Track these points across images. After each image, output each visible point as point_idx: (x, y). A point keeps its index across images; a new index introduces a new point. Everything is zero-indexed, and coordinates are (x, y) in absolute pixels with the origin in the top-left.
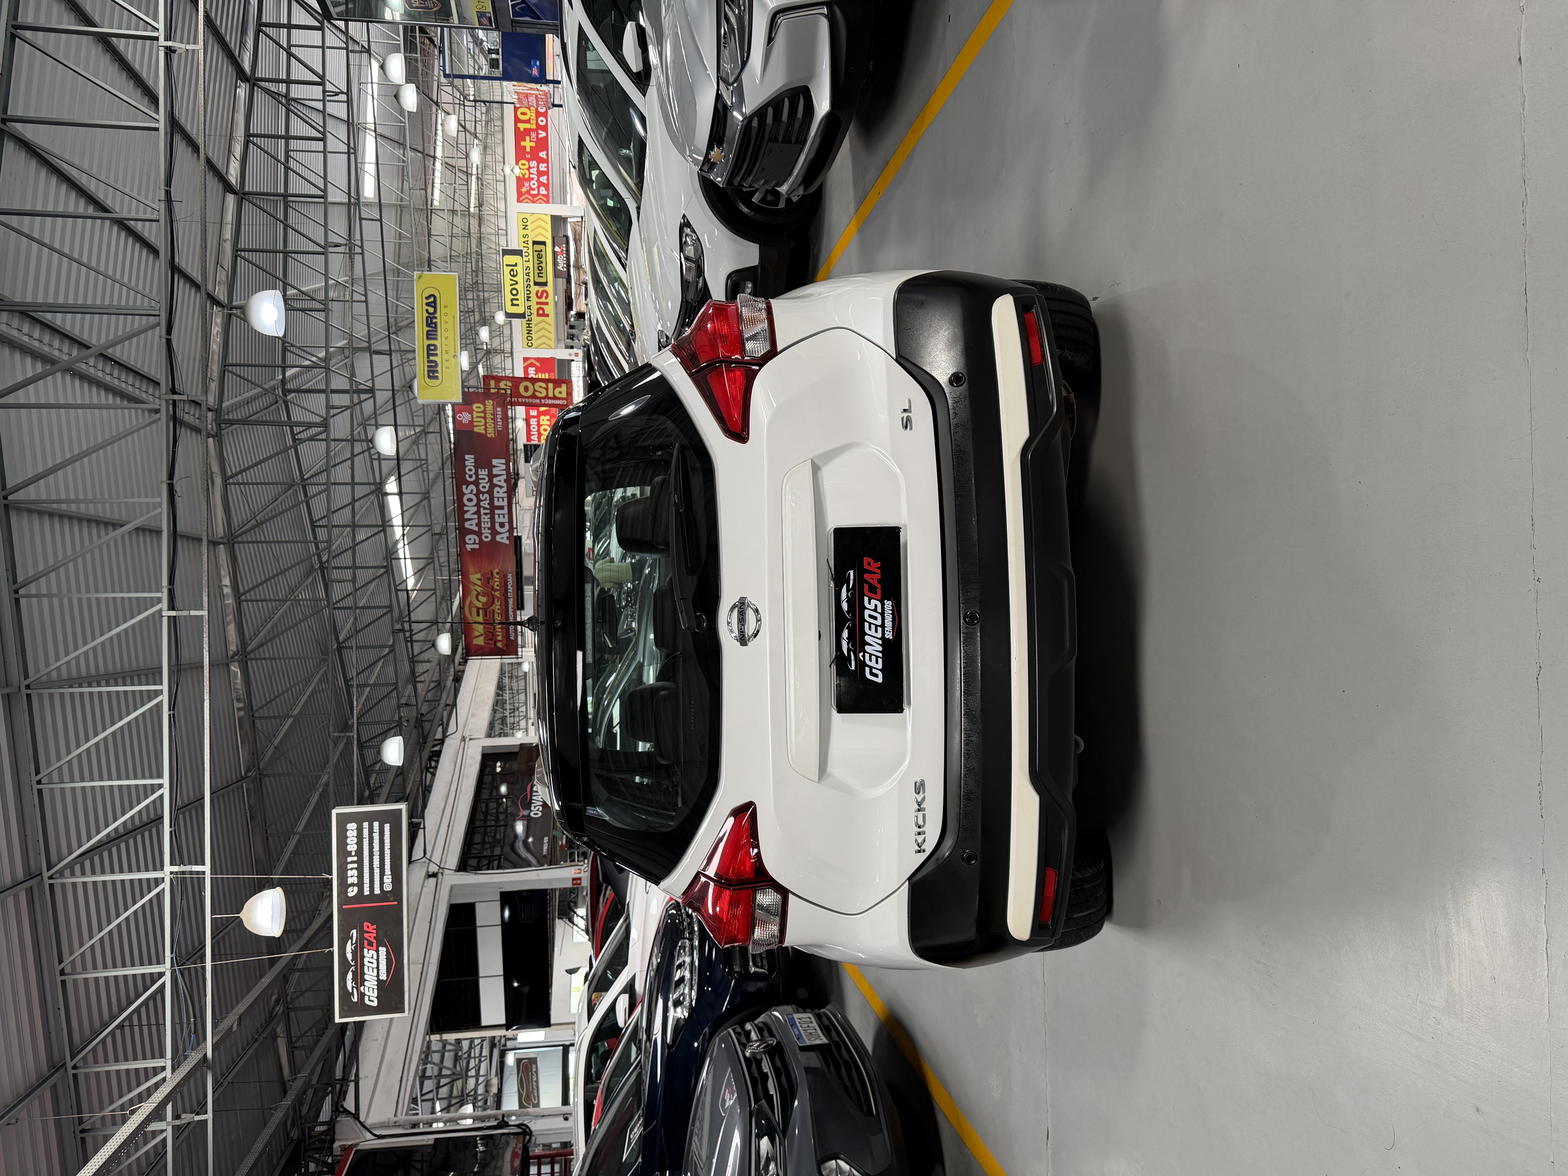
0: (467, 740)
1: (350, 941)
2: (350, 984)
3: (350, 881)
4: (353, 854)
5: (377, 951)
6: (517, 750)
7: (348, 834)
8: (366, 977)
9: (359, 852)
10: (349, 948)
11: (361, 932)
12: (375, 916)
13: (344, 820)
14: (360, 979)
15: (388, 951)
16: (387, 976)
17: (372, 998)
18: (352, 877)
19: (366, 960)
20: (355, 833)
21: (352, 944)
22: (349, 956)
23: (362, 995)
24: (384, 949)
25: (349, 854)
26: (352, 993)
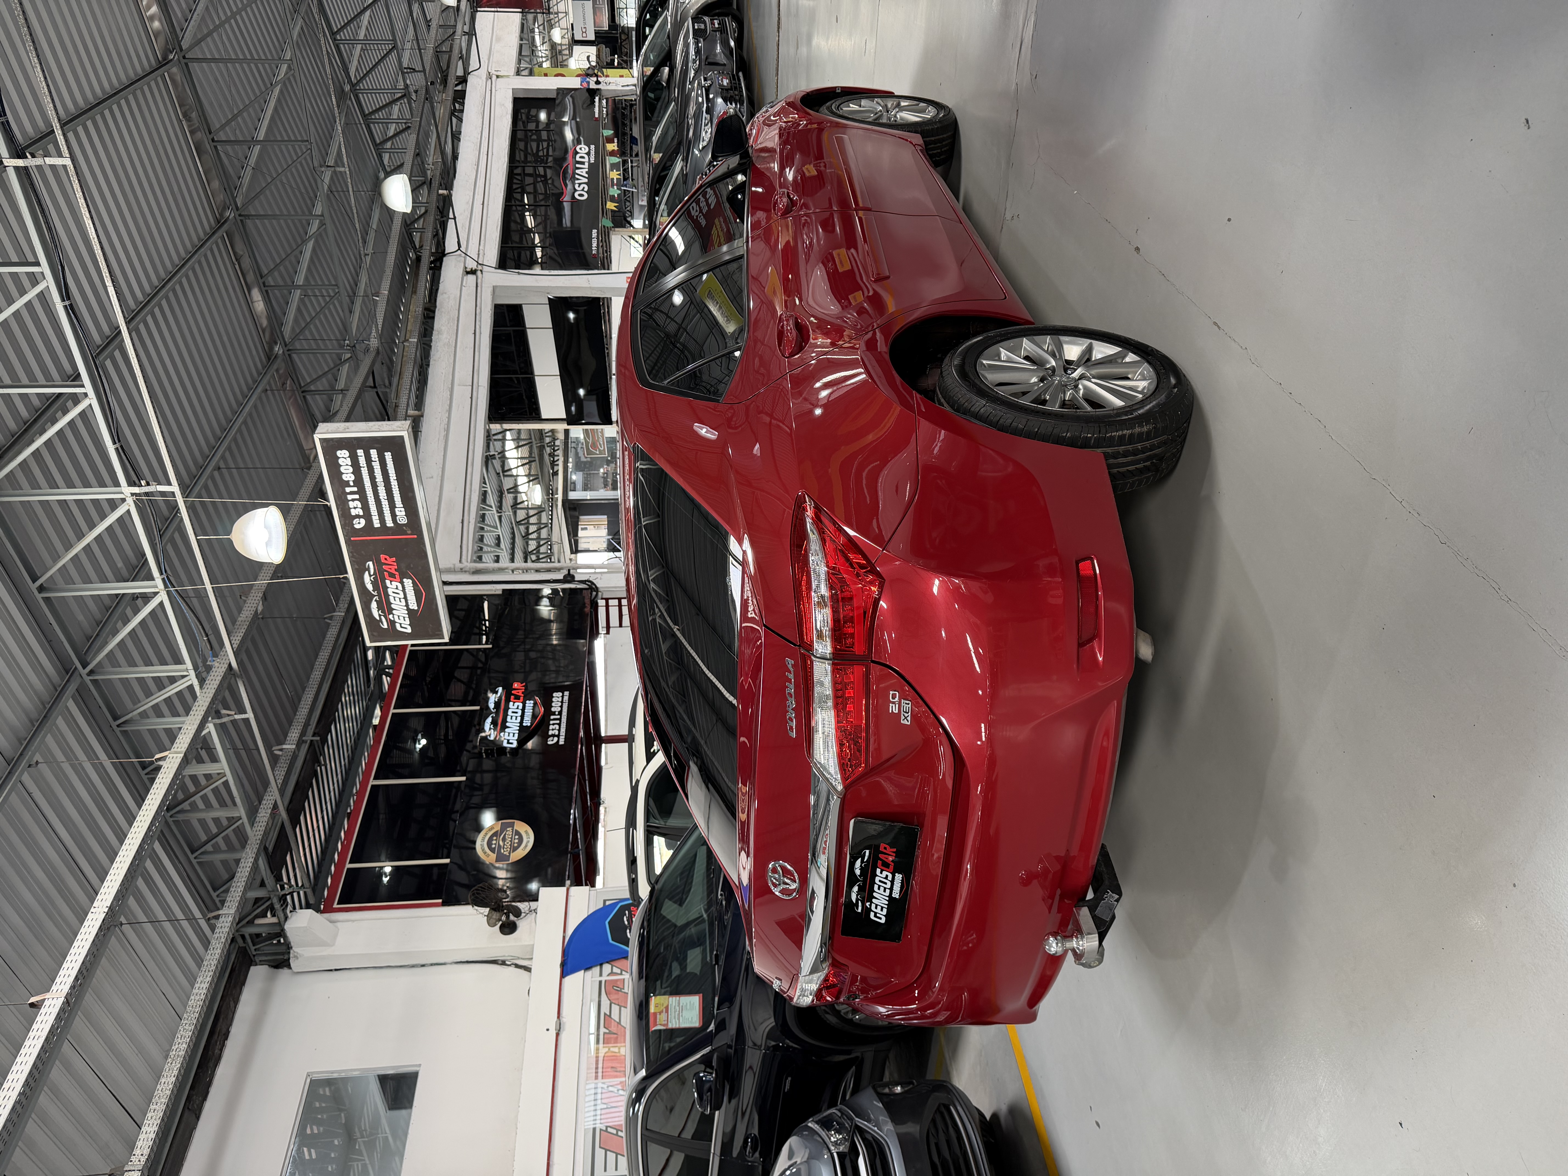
0: (494, 78)
1: (367, 573)
2: (376, 613)
3: (353, 512)
4: (352, 484)
5: (402, 583)
6: (554, 96)
7: (340, 461)
8: (393, 606)
9: (359, 481)
10: (367, 578)
11: (378, 564)
12: (392, 548)
13: (332, 446)
14: (386, 607)
15: (414, 583)
16: (418, 606)
17: (404, 624)
18: (356, 509)
19: (390, 591)
20: (349, 461)
21: (370, 576)
22: (370, 587)
23: (392, 623)
24: (410, 581)
25: (347, 484)
26: (381, 620)
